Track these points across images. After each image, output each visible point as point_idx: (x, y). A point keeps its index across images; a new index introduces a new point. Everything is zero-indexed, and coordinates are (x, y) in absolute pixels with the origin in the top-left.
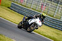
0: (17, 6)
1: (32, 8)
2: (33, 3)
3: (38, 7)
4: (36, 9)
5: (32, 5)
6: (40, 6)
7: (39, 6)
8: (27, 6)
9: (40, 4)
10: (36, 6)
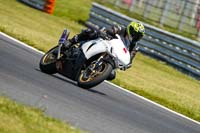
0: (112, 17)
1: (165, 25)
2: (167, 7)
3: (185, 20)
4: (177, 29)
5: (165, 13)
6: (193, 16)
7: (189, 18)
8: (146, 15)
9: (191, 10)
10: (177, 18)
